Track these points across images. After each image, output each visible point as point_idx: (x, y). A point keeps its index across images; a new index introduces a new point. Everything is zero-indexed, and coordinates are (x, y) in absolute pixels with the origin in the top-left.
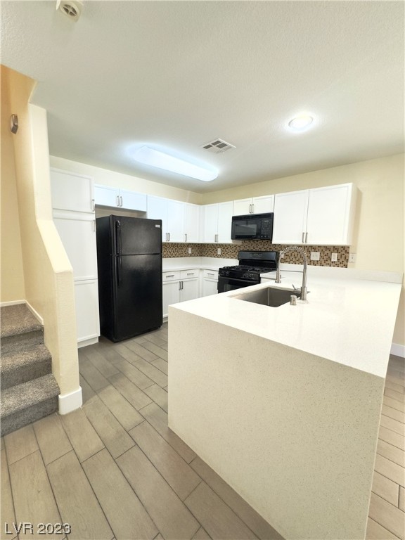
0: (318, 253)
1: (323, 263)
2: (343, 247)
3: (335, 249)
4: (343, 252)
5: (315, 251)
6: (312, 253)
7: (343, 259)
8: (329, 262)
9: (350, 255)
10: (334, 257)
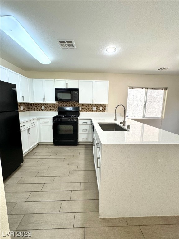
0: (95, 107)
1: (97, 111)
2: (104, 105)
3: (101, 105)
4: (104, 107)
5: (94, 106)
6: (93, 107)
7: (104, 109)
8: (99, 110)
9: (106, 107)
10: (101, 108)
